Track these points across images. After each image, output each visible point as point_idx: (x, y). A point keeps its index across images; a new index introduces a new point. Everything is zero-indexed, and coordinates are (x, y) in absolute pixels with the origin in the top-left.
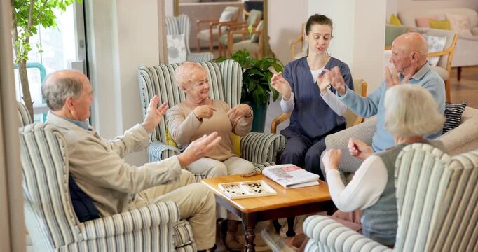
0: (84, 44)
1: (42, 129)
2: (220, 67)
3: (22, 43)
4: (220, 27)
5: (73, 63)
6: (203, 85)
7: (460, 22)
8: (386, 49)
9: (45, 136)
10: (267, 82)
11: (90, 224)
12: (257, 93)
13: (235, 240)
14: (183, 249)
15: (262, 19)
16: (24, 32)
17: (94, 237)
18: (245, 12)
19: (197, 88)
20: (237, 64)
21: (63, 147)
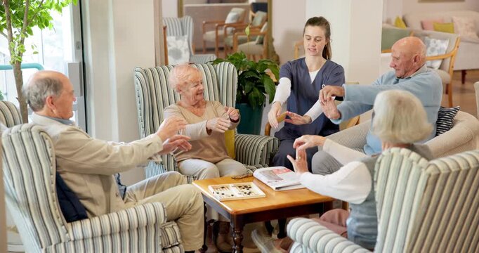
0: (81, 45)
1: (29, 131)
2: (216, 70)
3: (17, 44)
4: (226, 28)
5: (69, 64)
6: (198, 87)
7: (466, 25)
8: (382, 52)
9: (32, 137)
10: (263, 84)
11: (78, 224)
12: (252, 95)
13: (227, 241)
14: (170, 250)
15: (267, 20)
16: (19, 33)
17: (81, 237)
18: (251, 13)
19: (193, 90)
20: (232, 66)
21: (50, 148)
